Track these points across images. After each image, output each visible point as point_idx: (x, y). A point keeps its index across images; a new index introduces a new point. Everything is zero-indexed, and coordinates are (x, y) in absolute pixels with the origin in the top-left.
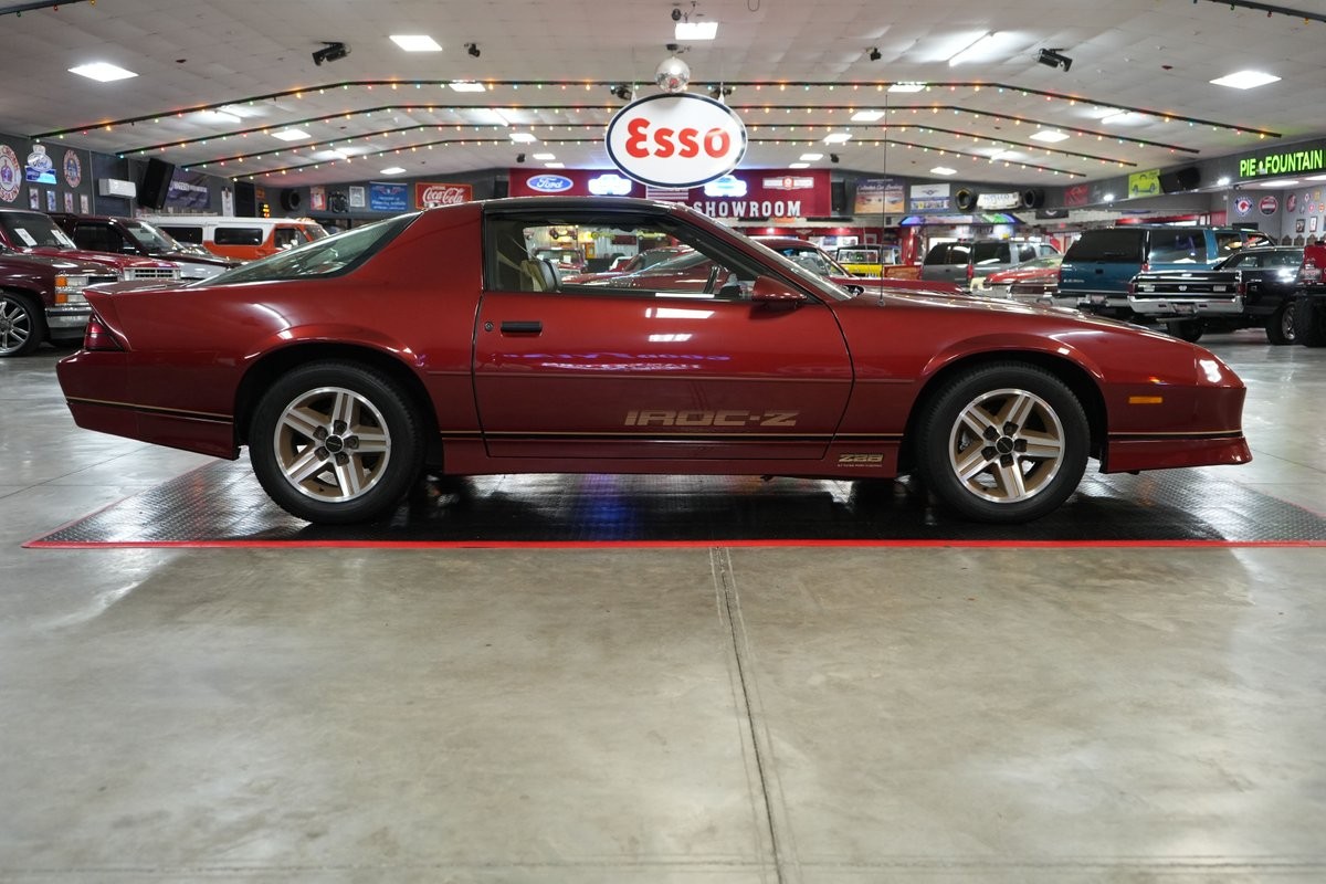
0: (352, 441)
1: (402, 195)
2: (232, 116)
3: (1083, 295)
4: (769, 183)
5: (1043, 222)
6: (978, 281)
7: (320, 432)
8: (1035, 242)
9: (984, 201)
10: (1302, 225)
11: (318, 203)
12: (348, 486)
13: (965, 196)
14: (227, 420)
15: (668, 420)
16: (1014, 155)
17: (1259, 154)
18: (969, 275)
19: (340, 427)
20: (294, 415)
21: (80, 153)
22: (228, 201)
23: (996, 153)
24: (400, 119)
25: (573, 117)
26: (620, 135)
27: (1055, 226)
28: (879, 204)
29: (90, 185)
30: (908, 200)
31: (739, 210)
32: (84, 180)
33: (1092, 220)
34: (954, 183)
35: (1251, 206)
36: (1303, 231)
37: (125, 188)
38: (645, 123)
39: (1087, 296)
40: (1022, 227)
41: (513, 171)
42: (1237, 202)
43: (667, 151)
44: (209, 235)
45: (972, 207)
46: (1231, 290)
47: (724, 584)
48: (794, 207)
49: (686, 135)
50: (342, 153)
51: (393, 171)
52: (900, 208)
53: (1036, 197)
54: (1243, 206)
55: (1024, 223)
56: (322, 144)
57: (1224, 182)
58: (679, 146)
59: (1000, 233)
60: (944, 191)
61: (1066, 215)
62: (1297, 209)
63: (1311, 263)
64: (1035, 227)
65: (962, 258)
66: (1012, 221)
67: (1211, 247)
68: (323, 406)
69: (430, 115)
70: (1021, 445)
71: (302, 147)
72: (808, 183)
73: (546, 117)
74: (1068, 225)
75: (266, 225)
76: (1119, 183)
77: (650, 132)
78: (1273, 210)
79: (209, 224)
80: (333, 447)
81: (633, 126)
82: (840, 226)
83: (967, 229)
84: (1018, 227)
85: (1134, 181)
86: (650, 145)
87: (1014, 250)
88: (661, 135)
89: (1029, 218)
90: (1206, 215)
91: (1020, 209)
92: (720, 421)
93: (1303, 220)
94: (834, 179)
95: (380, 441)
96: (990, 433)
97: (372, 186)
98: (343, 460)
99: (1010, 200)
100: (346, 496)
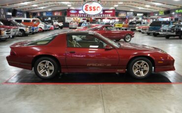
0: (48, 68)
1: (51, 13)
2: (26, 3)
4: (106, 12)
5: (147, 18)
6: (137, 27)
7: (44, 67)
8: (145, 21)
9: (138, 15)
11: (39, 15)
12: (48, 74)
13: (135, 14)
14: (31, 65)
15: (93, 65)
16: (142, 8)
17: (179, 9)
18: (135, 26)
19: (47, 66)
20: (40, 64)
21: (3, 9)
22: (25, 15)
23: (140, 8)
24: (51, 3)
25: (77, 3)
26: (84, 7)
28: (122, 15)
29: (5, 13)
30: (127, 14)
31: (101, 16)
32: (4, 13)
33: (154, 17)
34: (133, 12)
37: (10, 14)
38: (88, 6)
41: (68, 10)
43: (91, 10)
44: (23, 21)
45: (136, 15)
46: (174, 32)
47: (101, 92)
48: (110, 15)
49: (94, 7)
50: (42, 8)
51: (50, 10)
52: (125, 16)
53: (146, 14)
56: (39, 7)
57: (173, 13)
58: (93, 9)
59: (140, 19)
60: (132, 13)
61: (150, 17)
65: (135, 24)
67: (171, 24)
68: (44, 63)
69: (56, 3)
70: (143, 68)
71: (36, 7)
72: (111, 12)
73: (73, 3)
75: (31, 19)
76: (158, 13)
77: (88, 7)
79: (23, 19)
80: (46, 69)
81: (86, 6)
82: (116, 18)
83: (135, 18)
84: (143, 18)
85: (160, 12)
86: (89, 9)
87: (142, 23)
88: (90, 7)
89: (145, 17)
90: (171, 17)
91: (143, 16)
92: (101, 65)
94: (116, 11)
95: (52, 68)
96: (139, 67)
97: (47, 12)
98: (47, 70)
99: (142, 15)
100: (48, 76)
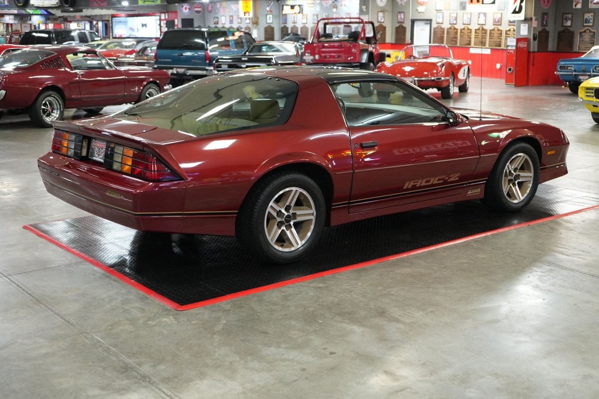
3: (172, 68)
5: (66, 14)
10: (217, 20)
27: (74, 17)
33: (98, 14)
35: (189, 9)
36: (218, 23)
39: (175, 69)
40: (51, 17)
42: (183, 6)
54: (186, 8)
55: (53, 15)
61: (81, 11)
62: (213, 11)
63: (308, 53)
64: (60, 17)
66: (46, 13)
74: (82, 17)
78: (200, 12)
83: (12, 17)
90: (165, 13)
93: (217, 18)
99: (53, 1)
